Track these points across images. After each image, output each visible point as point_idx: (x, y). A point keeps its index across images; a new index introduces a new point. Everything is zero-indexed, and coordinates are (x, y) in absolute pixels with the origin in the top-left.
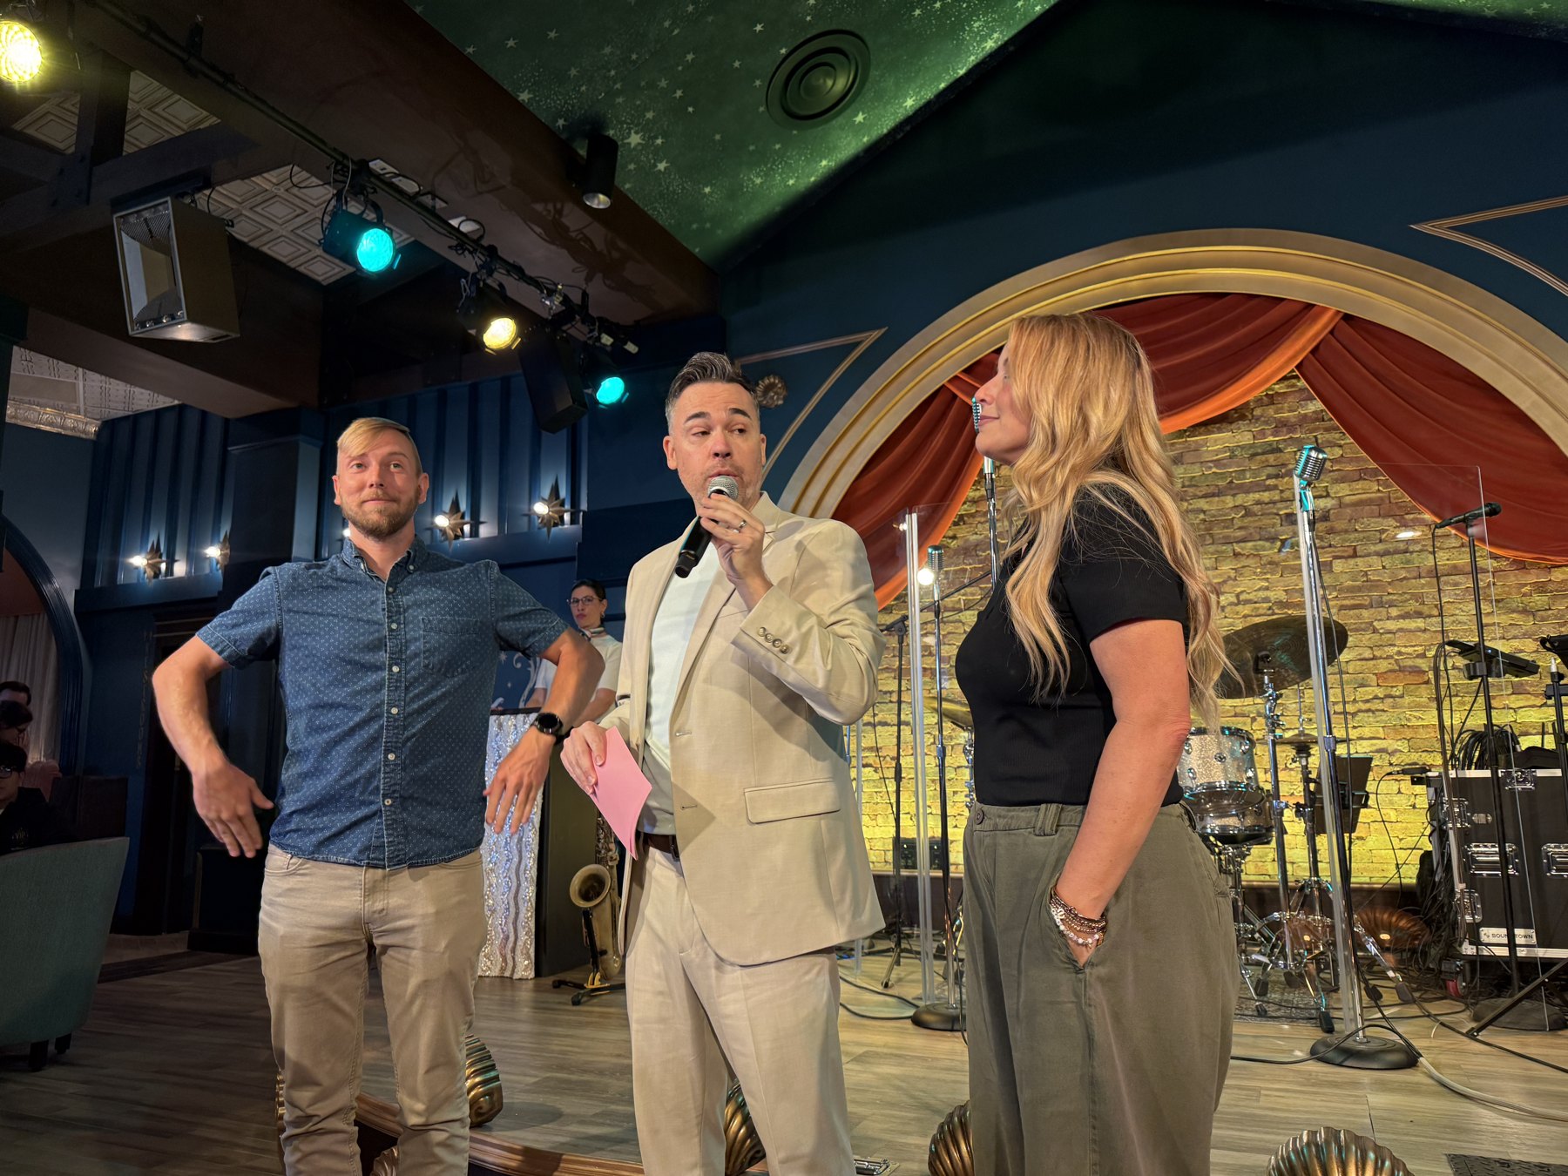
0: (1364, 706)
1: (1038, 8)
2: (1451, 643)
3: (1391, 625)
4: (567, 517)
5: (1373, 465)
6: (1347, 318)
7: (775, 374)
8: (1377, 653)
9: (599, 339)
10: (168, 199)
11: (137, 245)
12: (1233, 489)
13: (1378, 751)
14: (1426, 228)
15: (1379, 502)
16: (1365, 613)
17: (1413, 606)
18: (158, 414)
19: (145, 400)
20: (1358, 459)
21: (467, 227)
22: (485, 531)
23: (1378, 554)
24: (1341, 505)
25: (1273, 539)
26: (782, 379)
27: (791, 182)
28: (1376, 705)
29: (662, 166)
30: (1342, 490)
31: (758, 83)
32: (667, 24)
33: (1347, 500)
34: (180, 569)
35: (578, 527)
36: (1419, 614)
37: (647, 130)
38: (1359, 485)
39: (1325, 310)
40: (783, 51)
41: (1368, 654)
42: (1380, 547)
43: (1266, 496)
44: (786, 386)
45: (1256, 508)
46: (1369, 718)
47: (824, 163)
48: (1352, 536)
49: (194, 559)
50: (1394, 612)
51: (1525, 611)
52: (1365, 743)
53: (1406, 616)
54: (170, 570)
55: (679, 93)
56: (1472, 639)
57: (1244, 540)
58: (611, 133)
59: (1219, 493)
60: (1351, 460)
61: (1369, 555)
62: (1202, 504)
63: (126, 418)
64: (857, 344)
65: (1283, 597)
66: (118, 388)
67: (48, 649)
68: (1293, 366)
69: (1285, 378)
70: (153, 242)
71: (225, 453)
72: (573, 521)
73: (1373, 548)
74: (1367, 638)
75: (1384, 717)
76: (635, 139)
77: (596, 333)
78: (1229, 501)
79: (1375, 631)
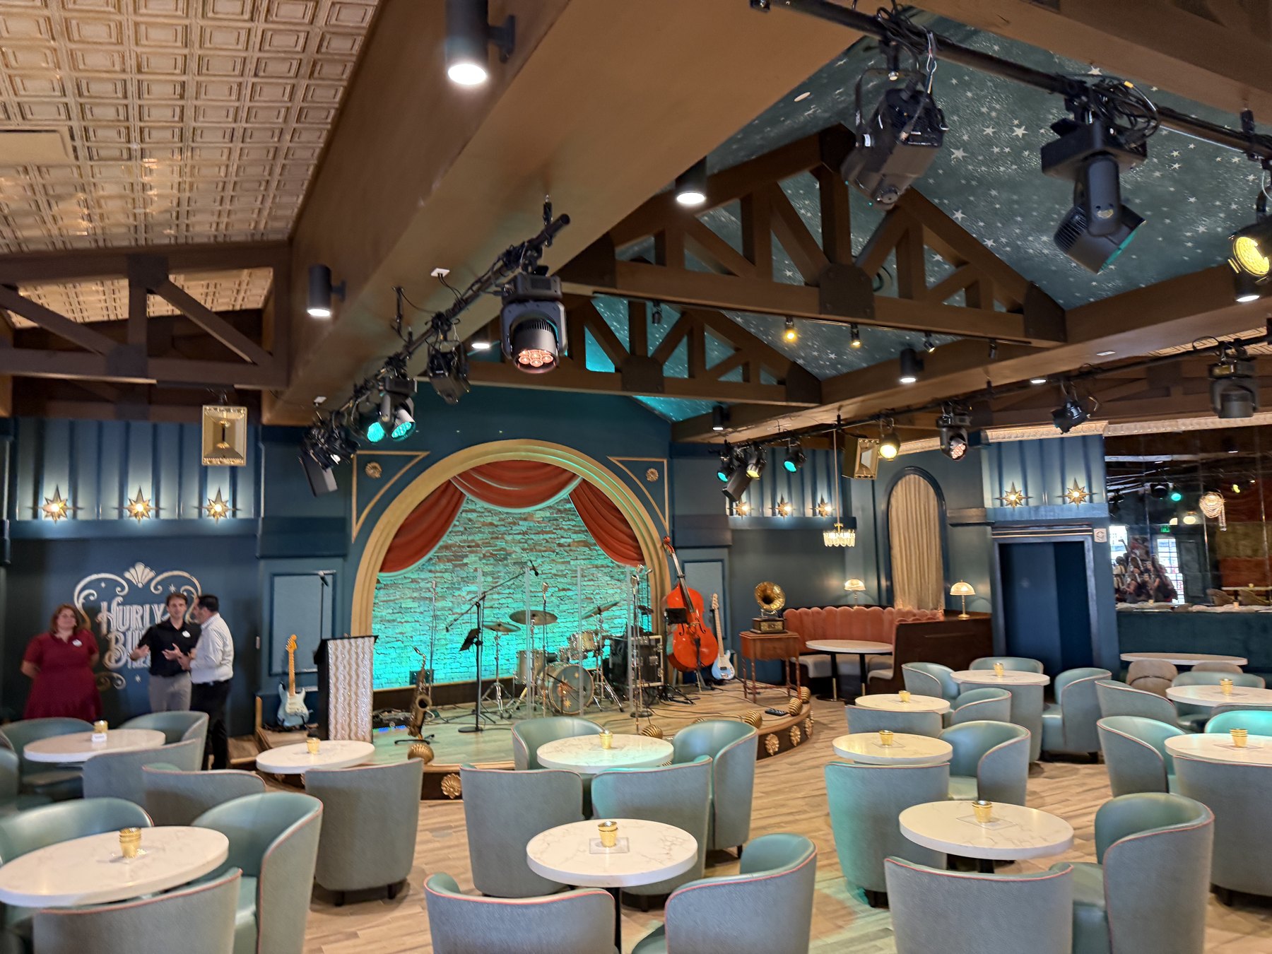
3: (585, 583)
5: (587, 529)
6: (585, 481)
7: (377, 462)
12: (543, 532)
15: (586, 542)
17: (591, 577)
20: (582, 526)
23: (583, 559)
24: (574, 541)
25: (554, 552)
26: (380, 465)
30: (574, 536)
36: (592, 580)
38: (581, 535)
39: (579, 477)
42: (584, 557)
43: (553, 536)
44: (382, 469)
45: (550, 540)
50: (586, 579)
51: (618, 580)
53: (589, 580)
57: (545, 551)
59: (538, 533)
60: (580, 526)
62: (533, 536)
65: (556, 572)
68: (569, 493)
69: (566, 497)
73: (582, 557)
78: (542, 537)
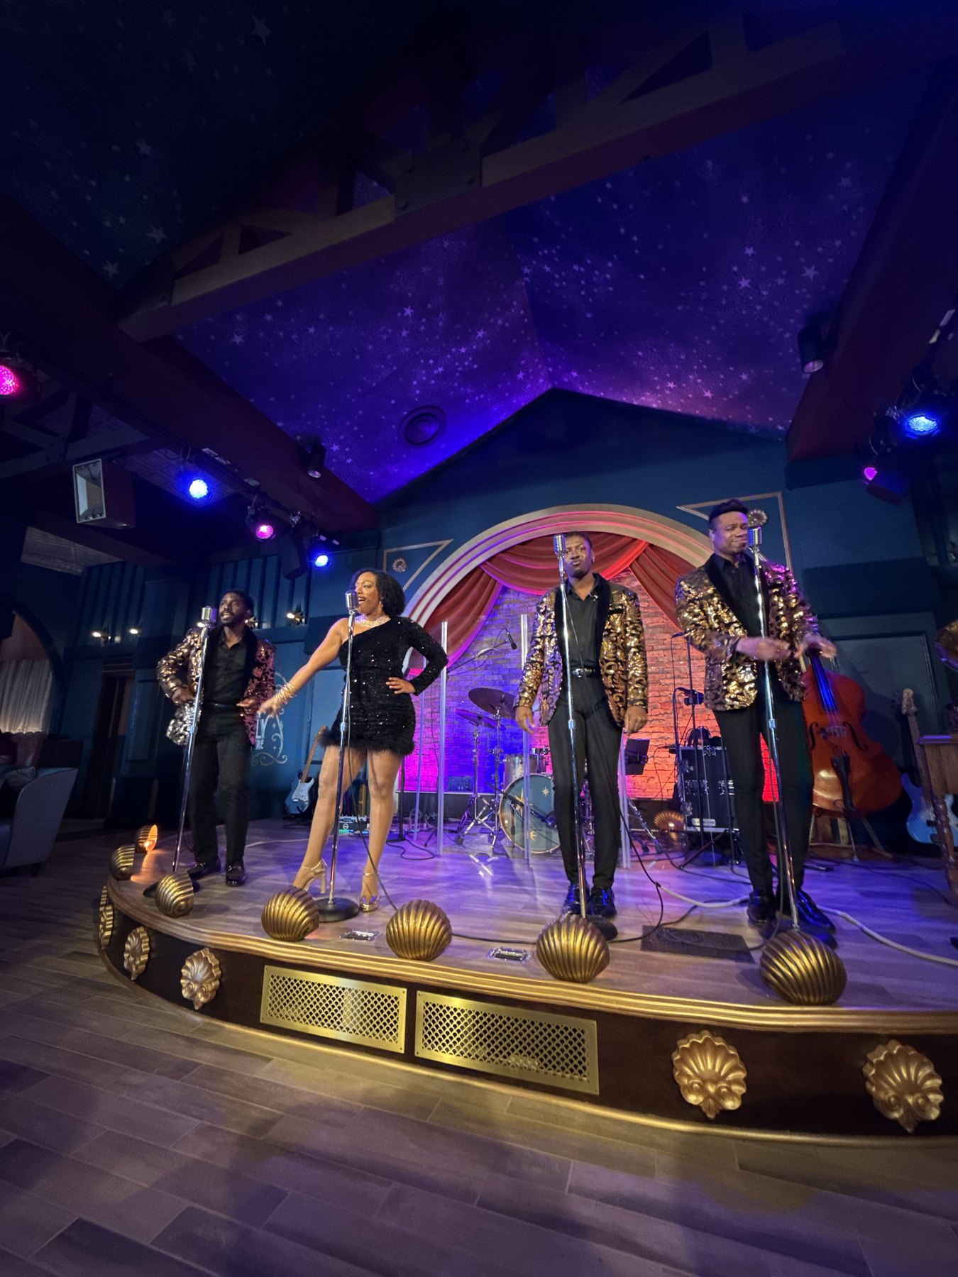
0: (655, 718)
1: (523, 404)
2: (680, 689)
4: (303, 620)
5: (661, 610)
6: (651, 545)
7: (402, 558)
8: (661, 694)
9: (318, 537)
10: (100, 460)
11: (84, 480)
13: (661, 738)
14: (682, 508)
15: (663, 627)
16: (657, 676)
18: (113, 564)
19: (105, 558)
20: (655, 608)
21: (253, 483)
22: (265, 626)
23: (663, 650)
26: (405, 560)
27: (412, 472)
28: (660, 717)
29: (349, 461)
31: (394, 427)
32: (349, 396)
33: (650, 625)
34: (117, 639)
35: (307, 625)
37: (340, 443)
38: (655, 619)
39: (641, 541)
40: (405, 413)
41: (657, 694)
44: (407, 563)
46: (657, 723)
47: (427, 465)
48: (652, 641)
49: (125, 634)
52: (655, 734)
54: (113, 639)
55: (356, 429)
56: (689, 688)
58: (324, 444)
60: (652, 608)
61: (659, 650)
63: (98, 566)
64: (440, 546)
66: (91, 552)
67: (48, 676)
68: (628, 565)
69: (624, 571)
70: (92, 480)
71: (144, 585)
72: (306, 622)
73: (660, 647)
74: (657, 687)
75: (664, 722)
76: (335, 448)
77: (317, 535)
79: (660, 684)
